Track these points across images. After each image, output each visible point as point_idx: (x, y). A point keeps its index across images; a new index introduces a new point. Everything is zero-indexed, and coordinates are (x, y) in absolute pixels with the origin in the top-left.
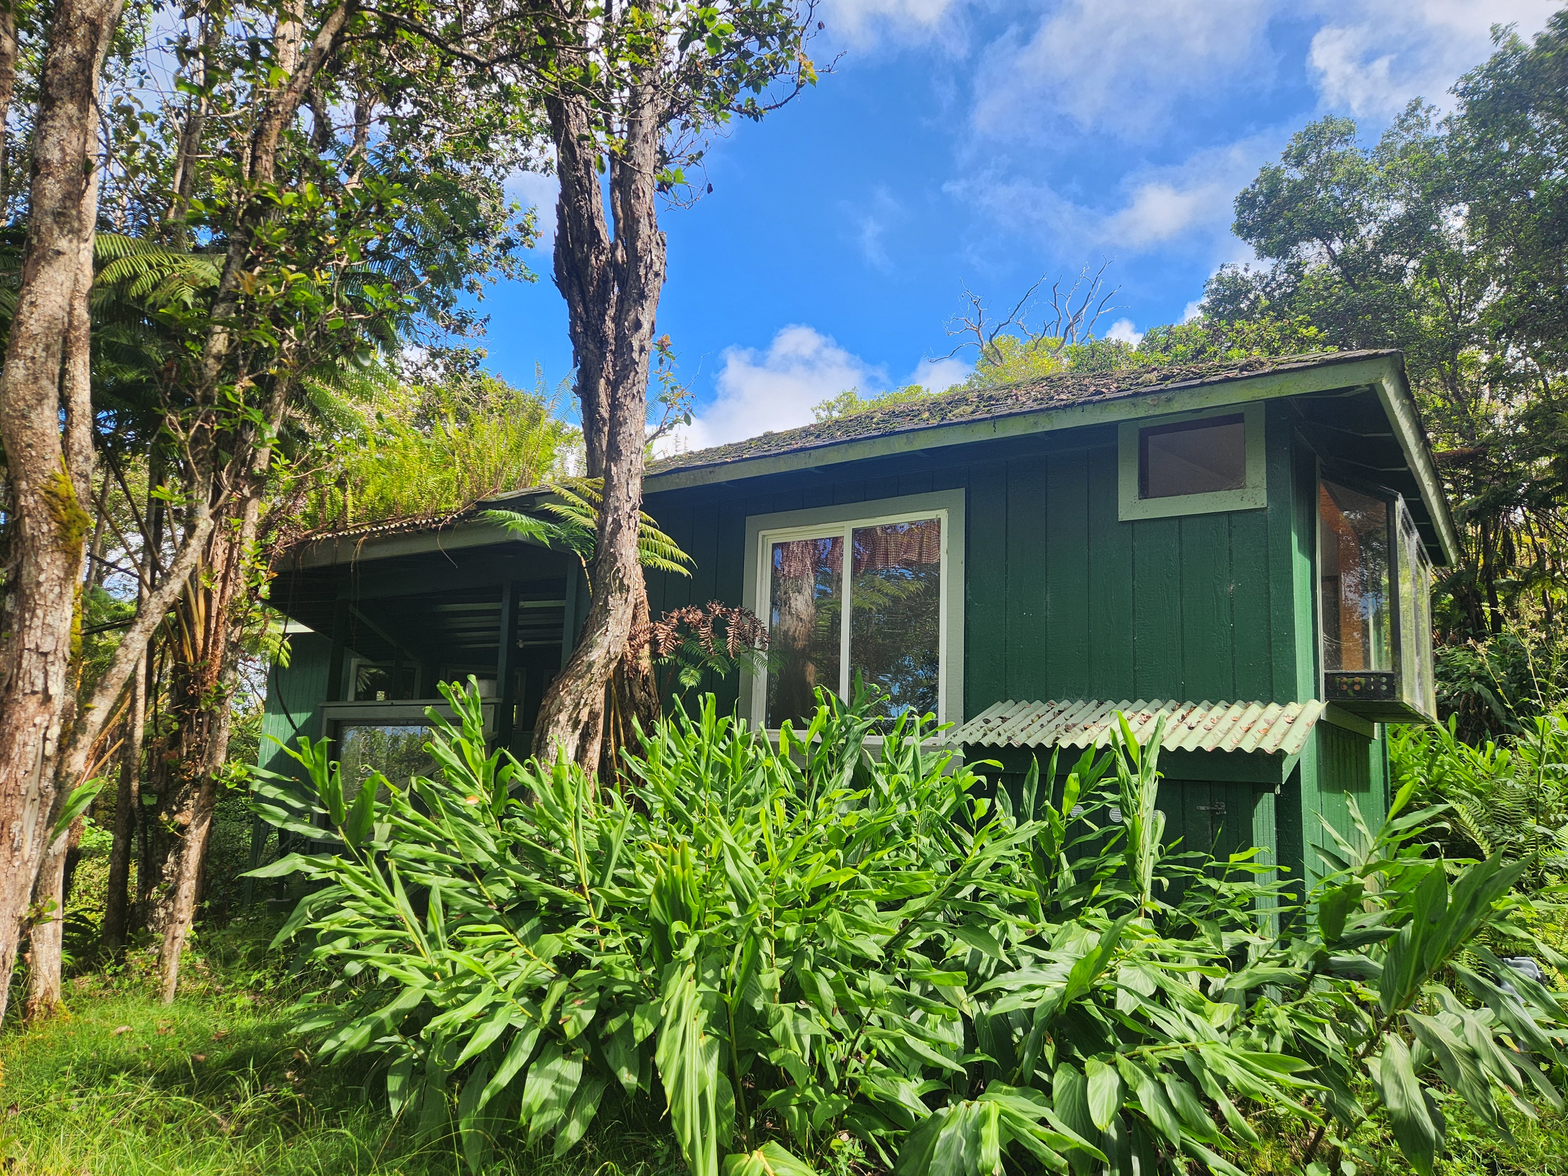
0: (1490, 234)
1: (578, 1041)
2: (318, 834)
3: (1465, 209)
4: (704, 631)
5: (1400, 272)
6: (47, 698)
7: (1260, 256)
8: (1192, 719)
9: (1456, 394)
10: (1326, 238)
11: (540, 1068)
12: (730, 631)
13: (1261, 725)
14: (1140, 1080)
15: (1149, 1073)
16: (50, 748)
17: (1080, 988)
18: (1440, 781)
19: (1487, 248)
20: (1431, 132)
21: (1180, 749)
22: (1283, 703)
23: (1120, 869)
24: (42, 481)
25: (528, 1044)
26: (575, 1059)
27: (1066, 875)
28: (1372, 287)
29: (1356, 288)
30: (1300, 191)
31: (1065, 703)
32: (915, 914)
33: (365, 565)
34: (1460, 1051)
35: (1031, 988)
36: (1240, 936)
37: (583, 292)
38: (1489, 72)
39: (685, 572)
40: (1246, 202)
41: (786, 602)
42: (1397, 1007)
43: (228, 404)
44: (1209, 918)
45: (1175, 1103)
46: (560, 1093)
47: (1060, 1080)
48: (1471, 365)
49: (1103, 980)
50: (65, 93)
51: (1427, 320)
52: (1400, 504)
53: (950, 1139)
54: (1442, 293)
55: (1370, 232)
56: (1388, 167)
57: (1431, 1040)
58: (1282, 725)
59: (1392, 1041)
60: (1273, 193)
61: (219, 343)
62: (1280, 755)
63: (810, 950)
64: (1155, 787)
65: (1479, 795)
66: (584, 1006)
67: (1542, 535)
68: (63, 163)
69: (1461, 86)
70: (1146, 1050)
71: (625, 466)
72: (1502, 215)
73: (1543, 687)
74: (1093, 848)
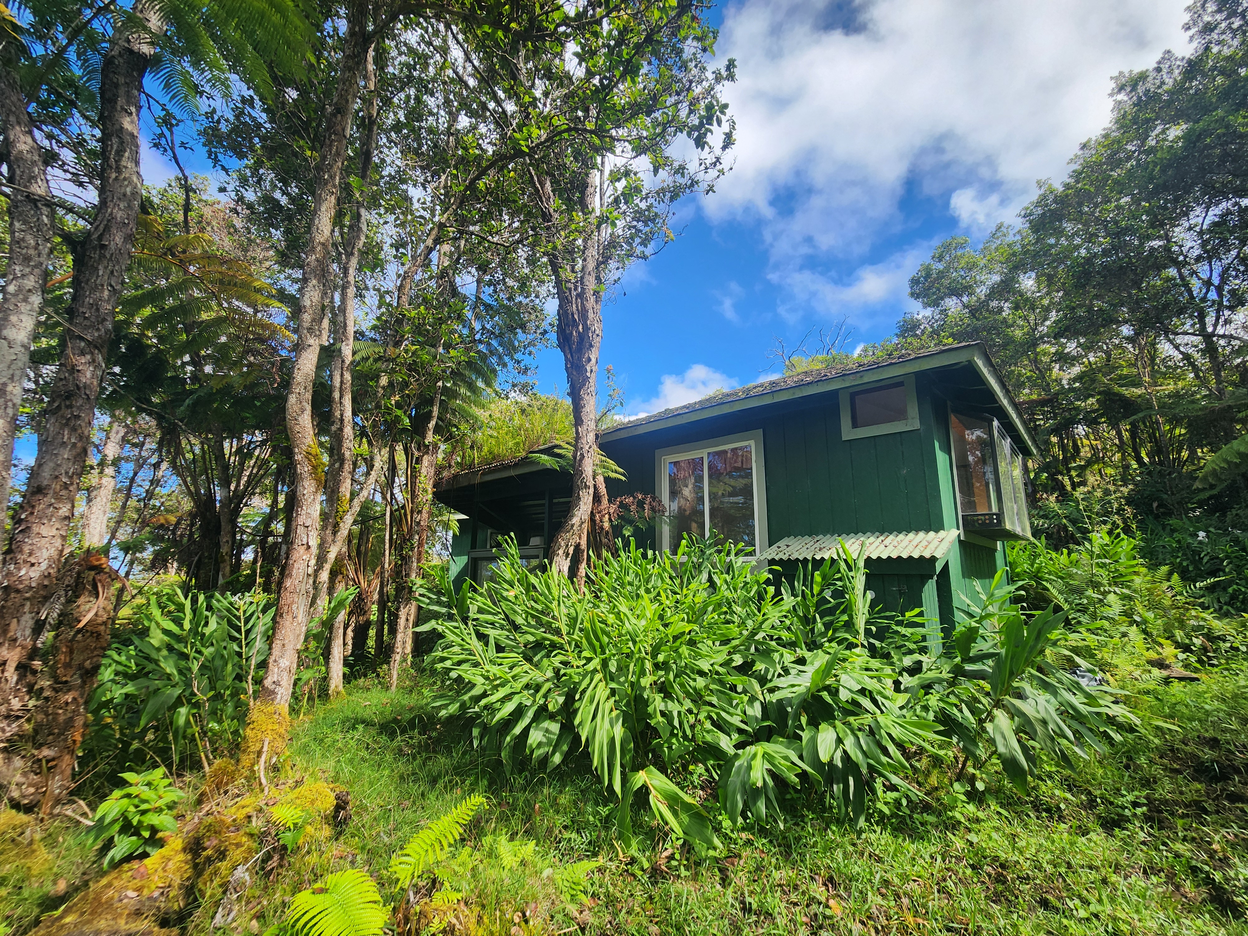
0: (1049, 286)
1: (558, 712)
2: (444, 610)
3: (1033, 275)
4: (633, 508)
5: (1001, 310)
6: (309, 547)
7: (925, 308)
8: (887, 542)
9: (1038, 369)
10: (959, 295)
11: (537, 725)
12: (646, 506)
13: (924, 543)
14: (847, 735)
15: (852, 731)
16: (310, 571)
17: (817, 685)
18: (1038, 572)
19: (1048, 293)
20: (1010, 239)
21: (879, 558)
22: (937, 531)
23: (846, 622)
24: (304, 448)
25: (530, 714)
26: (557, 721)
27: (819, 626)
28: (986, 318)
29: (978, 319)
30: (941, 275)
31: (821, 536)
32: (734, 648)
33: (483, 484)
34: (1037, 719)
35: (793, 686)
36: (917, 657)
37: (570, 349)
38: (1038, 204)
39: (623, 478)
40: (915, 282)
41: (680, 492)
42: (1001, 695)
43: (388, 408)
44: (897, 648)
45: (865, 748)
46: (548, 738)
47: (806, 735)
48: (1045, 354)
49: (830, 681)
50: (312, 276)
51: (1018, 333)
52: (996, 423)
53: (740, 766)
54: (1025, 318)
55: (982, 291)
56: (988, 258)
57: (1022, 714)
58: (935, 543)
59: (999, 713)
60: (928, 275)
61: (384, 381)
62: (933, 559)
63: (674, 666)
64: (864, 578)
65: (1062, 578)
66: (559, 695)
67: (1096, 440)
68: (312, 306)
69: (1023, 213)
70: (851, 719)
71: (585, 427)
72: (1055, 275)
73: (1089, 517)
74: (831, 611)
